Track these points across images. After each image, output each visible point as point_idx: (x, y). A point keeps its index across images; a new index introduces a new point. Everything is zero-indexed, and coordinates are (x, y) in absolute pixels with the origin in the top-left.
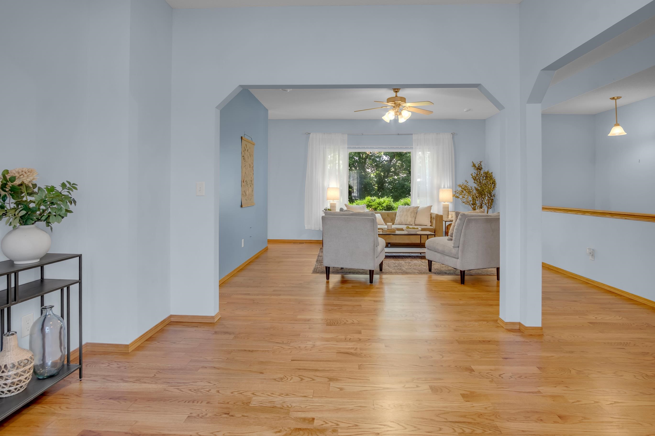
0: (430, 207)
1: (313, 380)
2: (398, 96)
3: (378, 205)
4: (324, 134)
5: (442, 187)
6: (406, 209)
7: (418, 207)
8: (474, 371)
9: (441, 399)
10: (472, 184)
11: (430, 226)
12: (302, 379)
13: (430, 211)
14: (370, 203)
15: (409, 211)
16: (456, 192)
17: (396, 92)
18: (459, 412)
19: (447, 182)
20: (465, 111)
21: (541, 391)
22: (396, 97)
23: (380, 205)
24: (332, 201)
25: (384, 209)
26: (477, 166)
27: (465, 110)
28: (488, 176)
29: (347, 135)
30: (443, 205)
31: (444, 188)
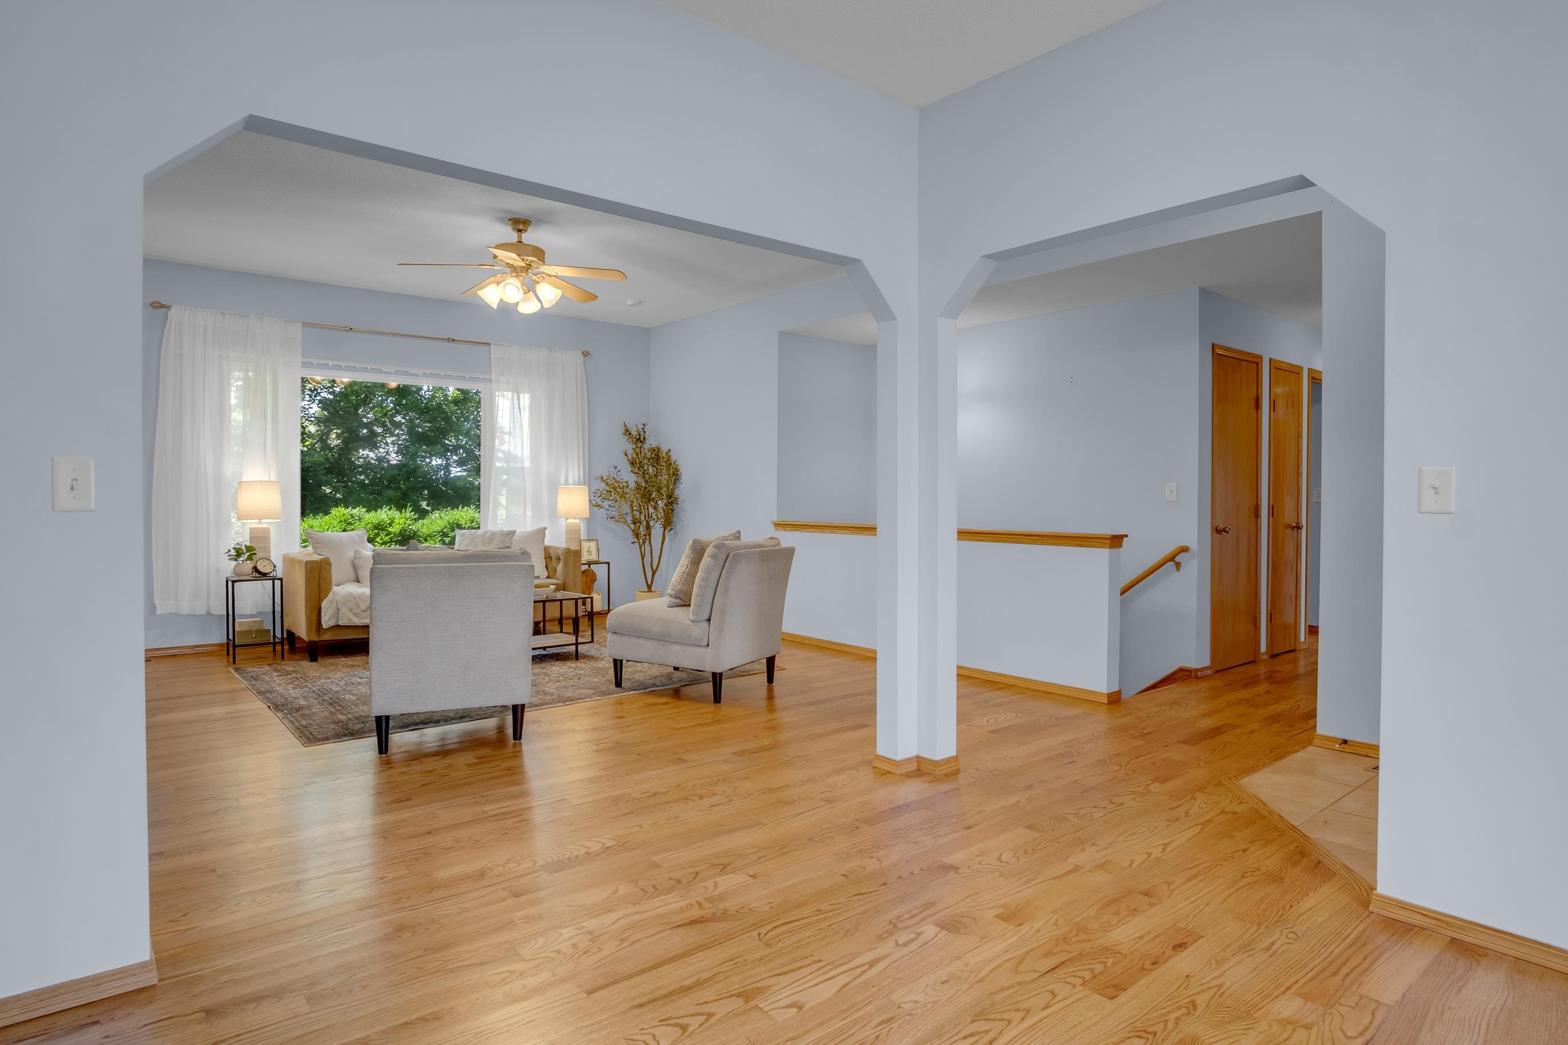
0: (542, 532)
1: (710, 1015)
2: (524, 243)
3: (376, 531)
4: (223, 314)
5: (562, 481)
6: (483, 538)
7: (512, 533)
8: (960, 868)
9: (982, 939)
10: (629, 477)
11: (547, 578)
12: (684, 1028)
13: (544, 543)
14: (348, 524)
15: (491, 542)
16: (595, 495)
17: (520, 231)
18: (1033, 950)
19: (574, 471)
20: (629, 305)
21: (1079, 864)
22: (520, 244)
23: (383, 530)
24: (257, 521)
25: (394, 542)
26: (634, 433)
27: (629, 302)
28: (657, 456)
29: (300, 325)
30: (567, 525)
31: (566, 483)
